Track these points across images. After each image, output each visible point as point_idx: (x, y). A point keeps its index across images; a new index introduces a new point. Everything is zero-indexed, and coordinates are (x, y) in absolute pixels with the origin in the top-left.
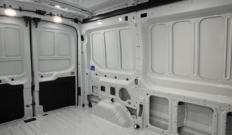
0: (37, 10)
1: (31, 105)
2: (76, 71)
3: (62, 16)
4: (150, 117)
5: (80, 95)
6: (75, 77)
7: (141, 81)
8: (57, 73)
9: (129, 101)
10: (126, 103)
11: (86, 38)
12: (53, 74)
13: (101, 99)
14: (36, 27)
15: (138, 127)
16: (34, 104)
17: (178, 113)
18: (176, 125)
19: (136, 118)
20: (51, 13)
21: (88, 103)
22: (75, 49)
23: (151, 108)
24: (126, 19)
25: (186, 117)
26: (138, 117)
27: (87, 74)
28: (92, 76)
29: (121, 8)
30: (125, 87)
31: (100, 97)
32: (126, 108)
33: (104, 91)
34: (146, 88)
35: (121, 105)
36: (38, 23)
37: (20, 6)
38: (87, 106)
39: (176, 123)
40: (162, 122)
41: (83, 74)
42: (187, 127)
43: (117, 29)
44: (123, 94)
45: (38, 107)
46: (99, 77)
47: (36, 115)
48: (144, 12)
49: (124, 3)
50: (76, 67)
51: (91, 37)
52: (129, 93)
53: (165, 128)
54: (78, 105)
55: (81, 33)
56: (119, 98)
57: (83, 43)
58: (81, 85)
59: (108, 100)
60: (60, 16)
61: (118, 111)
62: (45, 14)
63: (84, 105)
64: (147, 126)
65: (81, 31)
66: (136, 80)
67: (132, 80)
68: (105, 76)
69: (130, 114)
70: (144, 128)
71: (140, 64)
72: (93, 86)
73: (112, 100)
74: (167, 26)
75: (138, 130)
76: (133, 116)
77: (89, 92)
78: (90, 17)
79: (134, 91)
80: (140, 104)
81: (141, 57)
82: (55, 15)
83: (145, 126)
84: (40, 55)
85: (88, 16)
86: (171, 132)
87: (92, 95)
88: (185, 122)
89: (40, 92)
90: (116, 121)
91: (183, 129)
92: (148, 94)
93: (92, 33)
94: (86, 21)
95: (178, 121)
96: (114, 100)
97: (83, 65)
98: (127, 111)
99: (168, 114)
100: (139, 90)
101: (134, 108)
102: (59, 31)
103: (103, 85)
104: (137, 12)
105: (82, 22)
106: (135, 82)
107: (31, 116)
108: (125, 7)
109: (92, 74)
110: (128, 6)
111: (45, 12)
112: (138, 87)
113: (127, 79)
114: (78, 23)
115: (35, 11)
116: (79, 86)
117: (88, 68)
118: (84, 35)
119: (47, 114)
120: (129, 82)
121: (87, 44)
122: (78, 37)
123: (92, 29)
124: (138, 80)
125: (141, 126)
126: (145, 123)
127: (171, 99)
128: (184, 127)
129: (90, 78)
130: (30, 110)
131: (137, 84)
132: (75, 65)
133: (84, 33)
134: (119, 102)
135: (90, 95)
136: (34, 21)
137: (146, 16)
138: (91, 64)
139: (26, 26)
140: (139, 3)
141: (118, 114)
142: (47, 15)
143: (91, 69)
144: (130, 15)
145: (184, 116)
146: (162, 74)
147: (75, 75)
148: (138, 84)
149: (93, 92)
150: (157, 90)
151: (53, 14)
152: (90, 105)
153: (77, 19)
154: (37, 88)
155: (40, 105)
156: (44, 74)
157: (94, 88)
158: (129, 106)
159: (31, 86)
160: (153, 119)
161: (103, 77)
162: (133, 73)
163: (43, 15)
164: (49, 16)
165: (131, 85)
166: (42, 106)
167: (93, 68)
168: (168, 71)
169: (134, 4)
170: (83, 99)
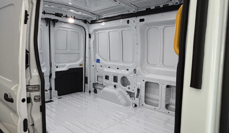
0: (56, 13)
1: (49, 89)
2: (84, 63)
3: (74, 18)
4: (145, 98)
5: (87, 83)
6: (82, 68)
7: (139, 71)
8: (68, 65)
9: (129, 87)
10: (126, 88)
11: (93, 36)
12: (66, 65)
13: (105, 86)
14: (54, 27)
15: (136, 106)
16: (51, 89)
17: (166, 93)
18: (165, 102)
19: (134, 99)
20: (66, 15)
21: (94, 90)
22: (83, 45)
23: (146, 91)
24: (128, 22)
25: (172, 97)
26: (136, 98)
27: (93, 66)
28: (97, 68)
29: (124, 13)
30: (125, 76)
31: (104, 84)
32: (126, 92)
33: (108, 79)
34: (142, 76)
35: (122, 90)
36: (56, 23)
37: (44, 10)
38: (92, 93)
39: (165, 101)
40: (154, 102)
41: (90, 65)
42: (173, 104)
43: (120, 30)
44: (123, 81)
45: (54, 92)
46: (104, 68)
47: (52, 98)
48: (142, 17)
49: (127, 10)
50: (83, 60)
51: (97, 35)
52: (129, 80)
53: (157, 105)
54: (85, 92)
55: (89, 32)
56: (121, 84)
57: (90, 40)
58: (88, 75)
59: (111, 86)
60: (73, 18)
61: (120, 95)
62: (62, 17)
63: (90, 92)
64: (143, 105)
65: (89, 30)
66: (135, 70)
67: (131, 70)
68: (109, 67)
69: (129, 96)
70: (140, 107)
71: (138, 57)
72: (98, 76)
73: (115, 86)
74: (159, 29)
75: (136, 108)
76: (132, 98)
77: (95, 81)
78: (98, 19)
79: (133, 78)
80: (138, 89)
81: (139, 52)
82: (69, 17)
83: (141, 105)
84: (56, 49)
85: (96, 18)
86: (160, 108)
87: (97, 83)
88: (171, 101)
89: (56, 80)
90: (118, 102)
91: (170, 106)
92: (144, 81)
93: (99, 32)
94: (93, 22)
95: (166, 99)
96: (116, 87)
97: (90, 58)
98: (127, 94)
99: (158, 95)
100: (137, 78)
101: (133, 92)
102: (71, 30)
103: (107, 74)
104: (137, 17)
105: (90, 22)
106: (134, 71)
107: (48, 98)
108: (128, 13)
109: (98, 66)
110: (130, 12)
111: (62, 15)
112: (136, 75)
113: (128, 70)
114: (86, 23)
115: (55, 14)
116: (86, 75)
117: (95, 61)
118: (91, 33)
119: (61, 98)
120: (129, 72)
121: (93, 41)
122: (86, 35)
123: (98, 29)
124: (136, 70)
125: (138, 105)
126: (141, 102)
127: (161, 84)
128: (170, 105)
129: (95, 69)
130: (48, 93)
131: (135, 73)
132: (83, 59)
133: (91, 31)
134: (120, 87)
135: (95, 83)
136: (53, 22)
137: (144, 21)
138: (96, 57)
139: (47, 26)
140: (139, 11)
141: (120, 97)
142: (64, 17)
143: (97, 62)
144: (131, 20)
145: (171, 96)
146: (155, 65)
147: (83, 66)
148: (137, 73)
149: (98, 81)
150: (151, 77)
151: (68, 16)
152: (95, 92)
153: (86, 20)
154: (54, 76)
155: (55, 90)
156: (58, 65)
157: (98, 77)
158: (129, 90)
159: (49, 75)
160: (148, 100)
161: (107, 68)
162: (132, 65)
163: (61, 17)
164: (65, 18)
165: (131, 74)
166: (56, 91)
167: (98, 61)
168: (160, 63)
169: (134, 11)
170: (89, 86)
